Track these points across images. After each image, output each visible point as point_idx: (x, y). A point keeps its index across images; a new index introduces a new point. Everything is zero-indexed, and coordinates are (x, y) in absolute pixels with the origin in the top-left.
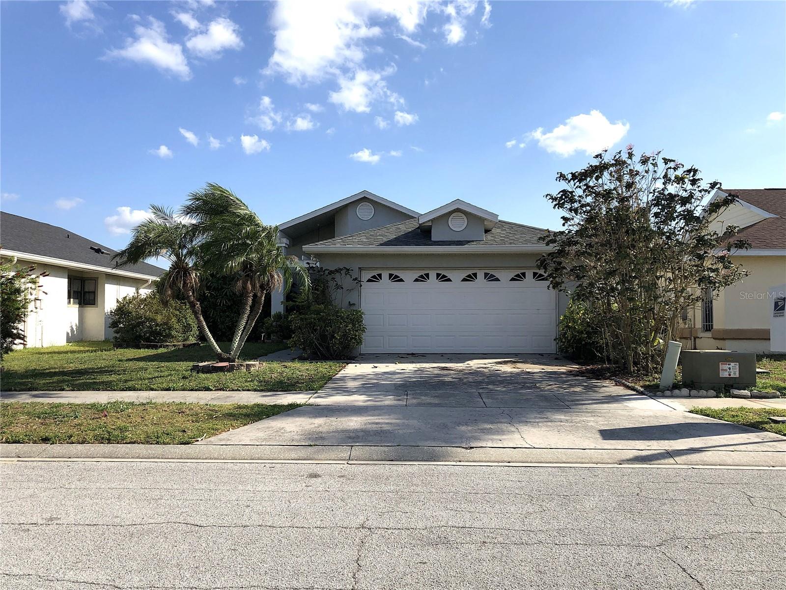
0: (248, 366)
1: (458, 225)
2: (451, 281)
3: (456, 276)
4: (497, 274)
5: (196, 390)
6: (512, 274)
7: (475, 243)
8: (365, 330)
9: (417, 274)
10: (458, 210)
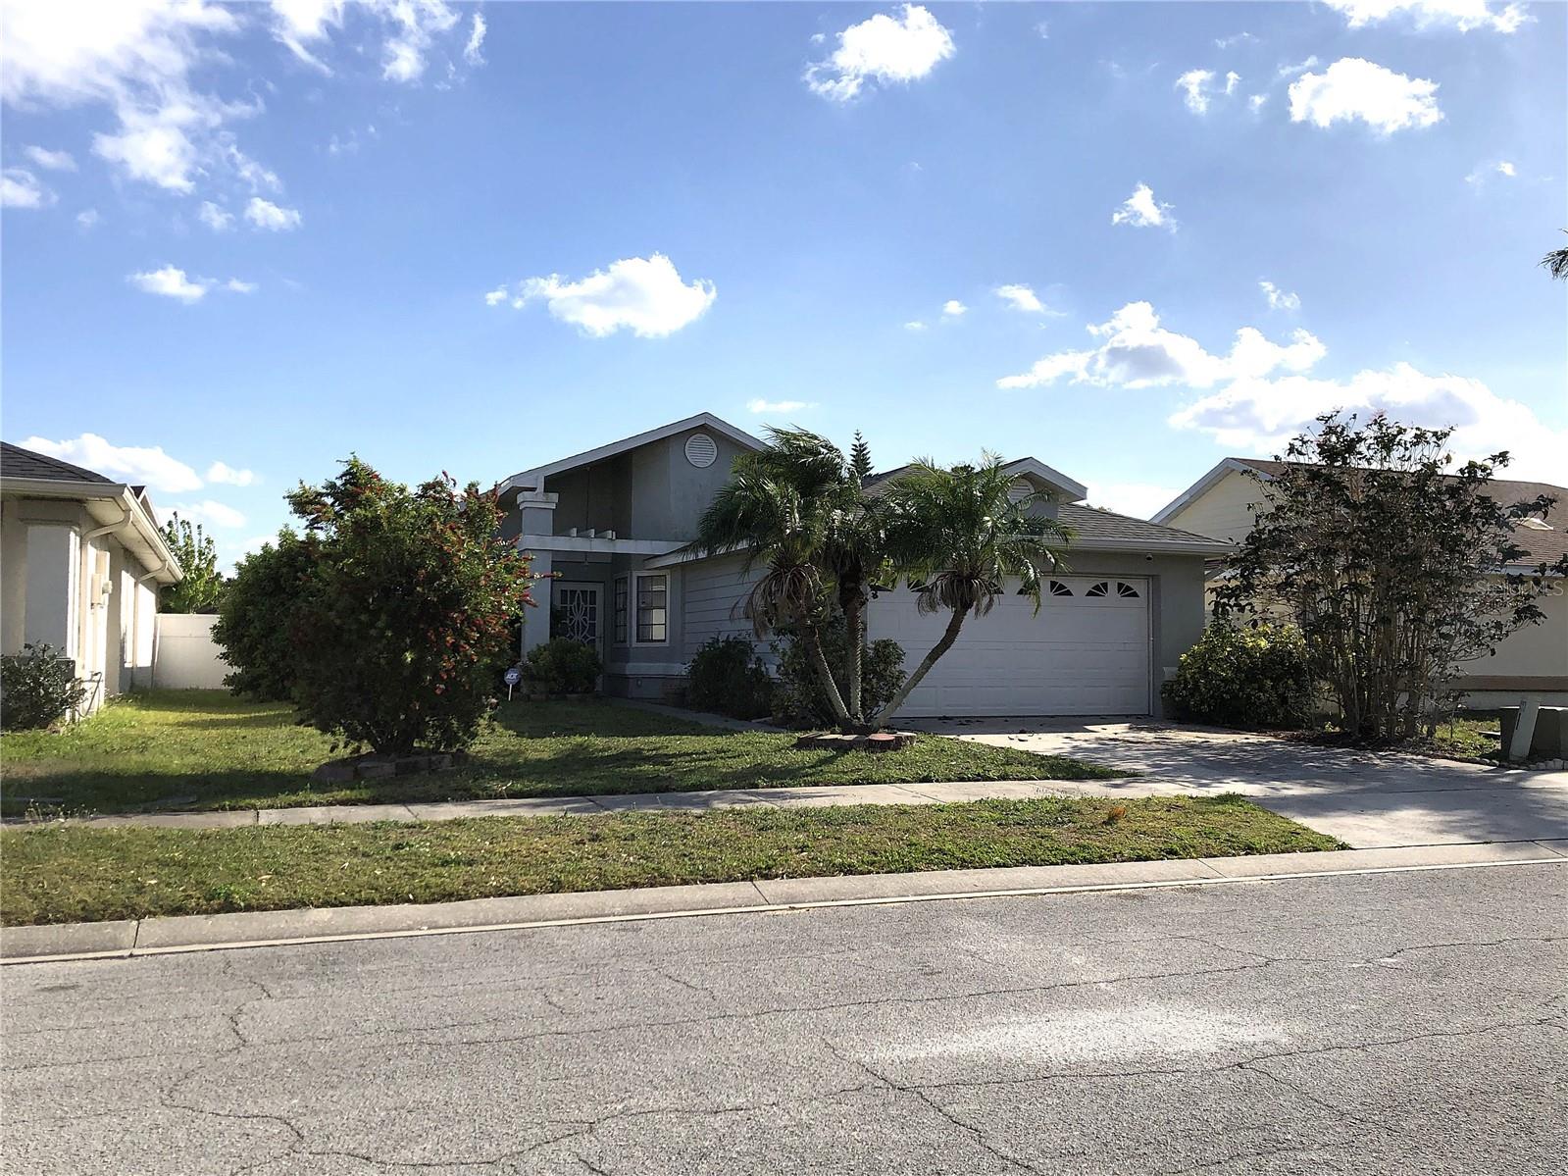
4: (1069, 584)
6: (1089, 587)
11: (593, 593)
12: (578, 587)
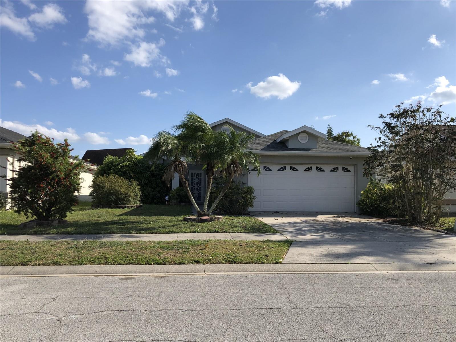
0: (218, 219)
1: (303, 140)
2: (298, 171)
3: (301, 168)
4: (323, 168)
5: (211, 233)
6: (331, 168)
7: (313, 150)
8: (256, 198)
9: (279, 167)
10: (304, 132)
11: (201, 174)
12: (196, 172)
